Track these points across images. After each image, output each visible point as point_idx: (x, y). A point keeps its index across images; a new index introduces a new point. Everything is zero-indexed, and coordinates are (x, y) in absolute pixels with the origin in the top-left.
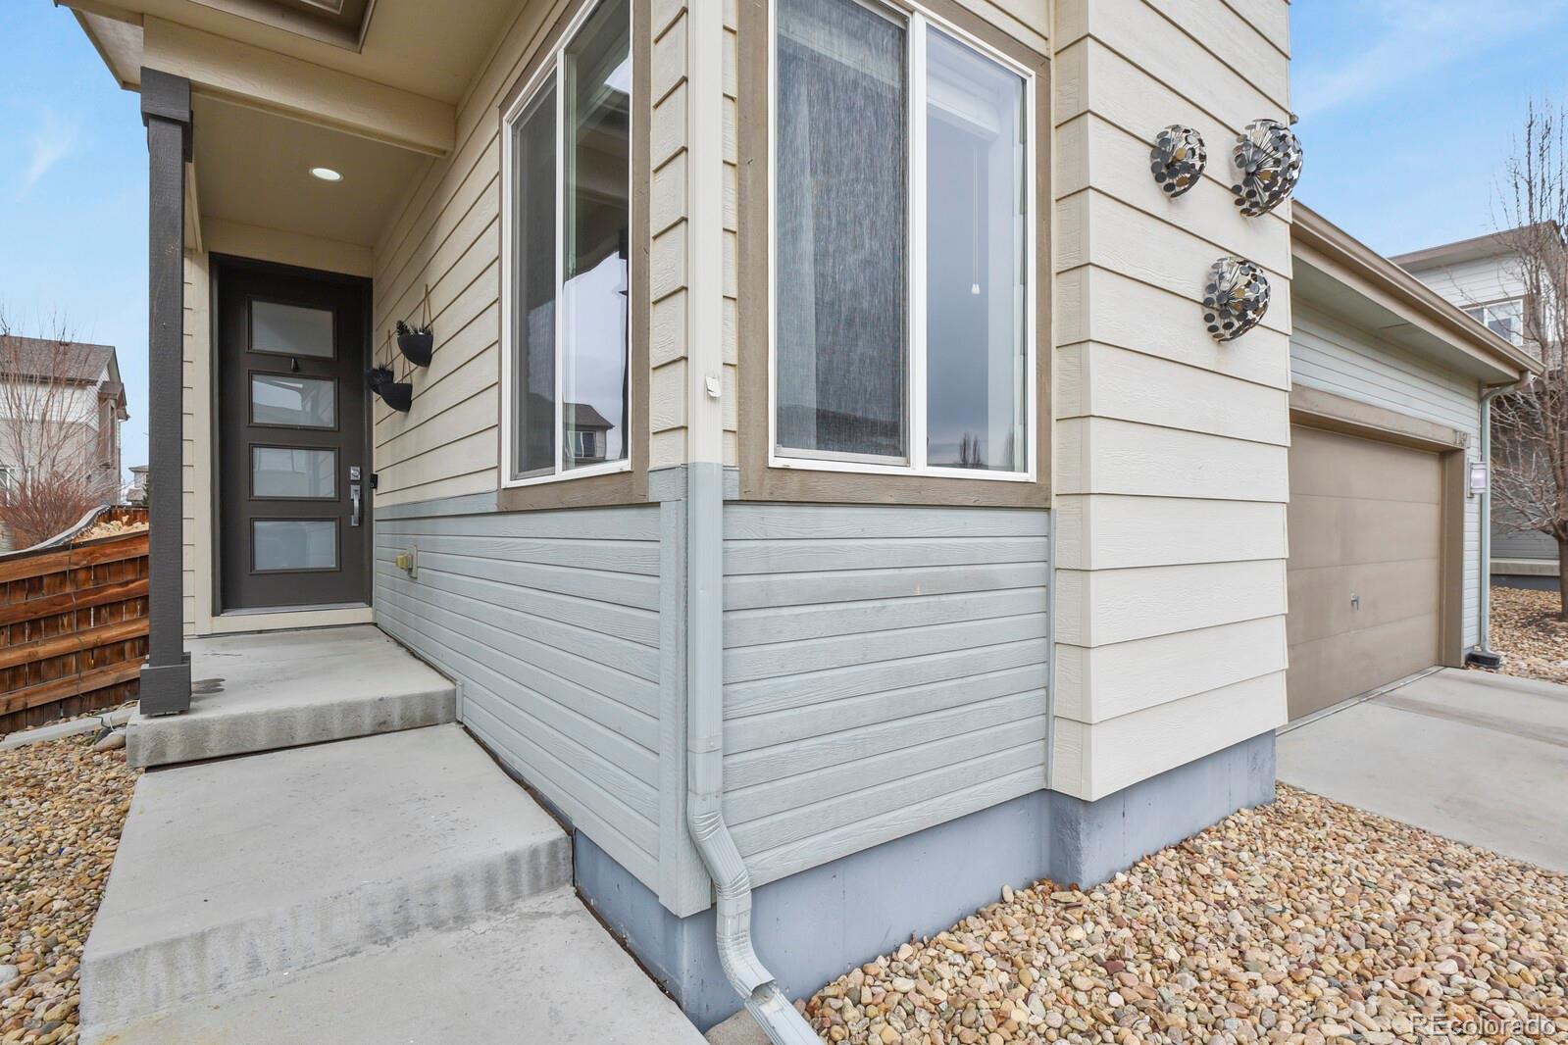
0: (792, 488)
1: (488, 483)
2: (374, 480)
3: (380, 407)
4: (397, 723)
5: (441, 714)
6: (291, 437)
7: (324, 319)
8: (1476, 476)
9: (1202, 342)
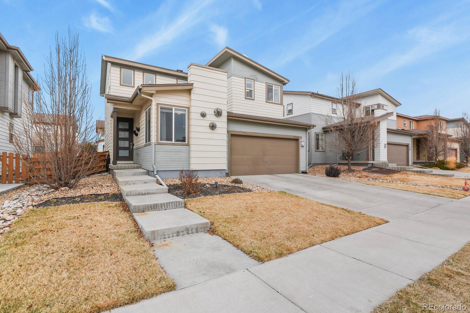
0: (161, 144)
1: (143, 144)
2: (134, 144)
3: (134, 136)
4: (135, 168)
5: (140, 168)
6: (124, 139)
7: (128, 124)
8: (302, 143)
9: (209, 130)
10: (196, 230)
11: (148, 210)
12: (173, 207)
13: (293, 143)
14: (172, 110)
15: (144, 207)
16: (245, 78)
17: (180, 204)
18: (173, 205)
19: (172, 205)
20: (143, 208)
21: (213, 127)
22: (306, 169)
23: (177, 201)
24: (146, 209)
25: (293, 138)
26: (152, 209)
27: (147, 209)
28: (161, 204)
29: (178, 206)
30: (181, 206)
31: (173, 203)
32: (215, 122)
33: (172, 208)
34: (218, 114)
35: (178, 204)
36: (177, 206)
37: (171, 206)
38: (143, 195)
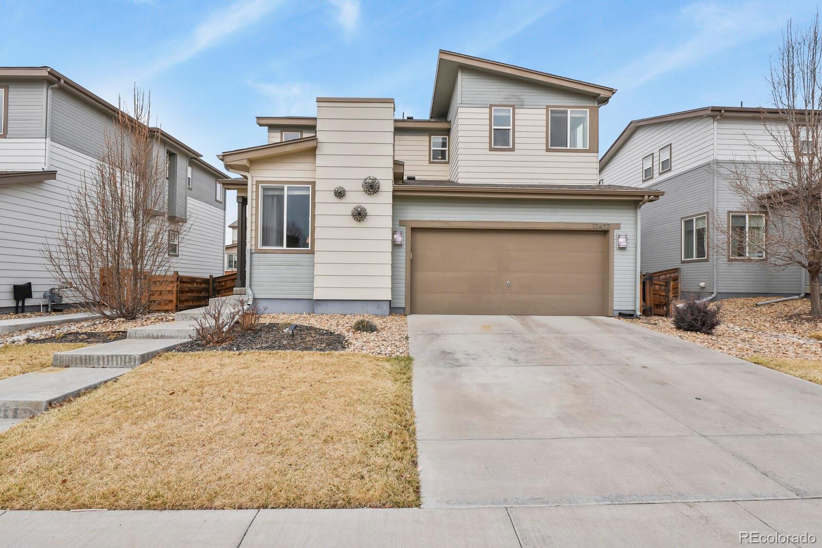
8: (621, 240)
9: (352, 222)
10: (14, 412)
11: (76, 366)
12: (119, 364)
13: (594, 242)
14: (283, 189)
15: (70, 358)
16: (491, 106)
17: (133, 360)
18: (119, 362)
19: (117, 360)
20: (67, 361)
21: (360, 215)
22: (635, 305)
23: (127, 355)
24: (72, 362)
25: (591, 228)
26: (81, 363)
27: (74, 363)
28: (98, 357)
29: (128, 364)
30: (133, 364)
31: (119, 357)
32: (363, 205)
33: (116, 366)
34: (372, 188)
35: (127, 360)
36: (125, 363)
37: (115, 362)
38: (154, 338)
